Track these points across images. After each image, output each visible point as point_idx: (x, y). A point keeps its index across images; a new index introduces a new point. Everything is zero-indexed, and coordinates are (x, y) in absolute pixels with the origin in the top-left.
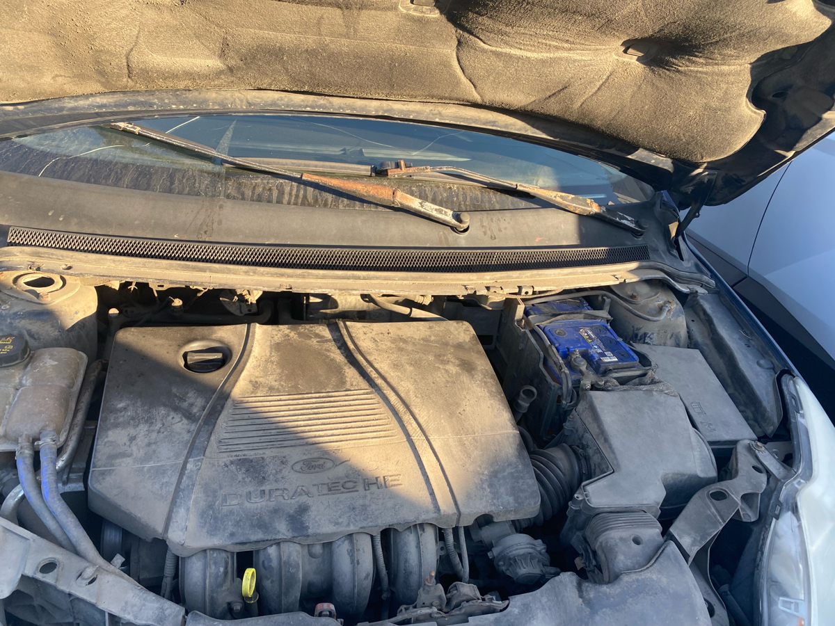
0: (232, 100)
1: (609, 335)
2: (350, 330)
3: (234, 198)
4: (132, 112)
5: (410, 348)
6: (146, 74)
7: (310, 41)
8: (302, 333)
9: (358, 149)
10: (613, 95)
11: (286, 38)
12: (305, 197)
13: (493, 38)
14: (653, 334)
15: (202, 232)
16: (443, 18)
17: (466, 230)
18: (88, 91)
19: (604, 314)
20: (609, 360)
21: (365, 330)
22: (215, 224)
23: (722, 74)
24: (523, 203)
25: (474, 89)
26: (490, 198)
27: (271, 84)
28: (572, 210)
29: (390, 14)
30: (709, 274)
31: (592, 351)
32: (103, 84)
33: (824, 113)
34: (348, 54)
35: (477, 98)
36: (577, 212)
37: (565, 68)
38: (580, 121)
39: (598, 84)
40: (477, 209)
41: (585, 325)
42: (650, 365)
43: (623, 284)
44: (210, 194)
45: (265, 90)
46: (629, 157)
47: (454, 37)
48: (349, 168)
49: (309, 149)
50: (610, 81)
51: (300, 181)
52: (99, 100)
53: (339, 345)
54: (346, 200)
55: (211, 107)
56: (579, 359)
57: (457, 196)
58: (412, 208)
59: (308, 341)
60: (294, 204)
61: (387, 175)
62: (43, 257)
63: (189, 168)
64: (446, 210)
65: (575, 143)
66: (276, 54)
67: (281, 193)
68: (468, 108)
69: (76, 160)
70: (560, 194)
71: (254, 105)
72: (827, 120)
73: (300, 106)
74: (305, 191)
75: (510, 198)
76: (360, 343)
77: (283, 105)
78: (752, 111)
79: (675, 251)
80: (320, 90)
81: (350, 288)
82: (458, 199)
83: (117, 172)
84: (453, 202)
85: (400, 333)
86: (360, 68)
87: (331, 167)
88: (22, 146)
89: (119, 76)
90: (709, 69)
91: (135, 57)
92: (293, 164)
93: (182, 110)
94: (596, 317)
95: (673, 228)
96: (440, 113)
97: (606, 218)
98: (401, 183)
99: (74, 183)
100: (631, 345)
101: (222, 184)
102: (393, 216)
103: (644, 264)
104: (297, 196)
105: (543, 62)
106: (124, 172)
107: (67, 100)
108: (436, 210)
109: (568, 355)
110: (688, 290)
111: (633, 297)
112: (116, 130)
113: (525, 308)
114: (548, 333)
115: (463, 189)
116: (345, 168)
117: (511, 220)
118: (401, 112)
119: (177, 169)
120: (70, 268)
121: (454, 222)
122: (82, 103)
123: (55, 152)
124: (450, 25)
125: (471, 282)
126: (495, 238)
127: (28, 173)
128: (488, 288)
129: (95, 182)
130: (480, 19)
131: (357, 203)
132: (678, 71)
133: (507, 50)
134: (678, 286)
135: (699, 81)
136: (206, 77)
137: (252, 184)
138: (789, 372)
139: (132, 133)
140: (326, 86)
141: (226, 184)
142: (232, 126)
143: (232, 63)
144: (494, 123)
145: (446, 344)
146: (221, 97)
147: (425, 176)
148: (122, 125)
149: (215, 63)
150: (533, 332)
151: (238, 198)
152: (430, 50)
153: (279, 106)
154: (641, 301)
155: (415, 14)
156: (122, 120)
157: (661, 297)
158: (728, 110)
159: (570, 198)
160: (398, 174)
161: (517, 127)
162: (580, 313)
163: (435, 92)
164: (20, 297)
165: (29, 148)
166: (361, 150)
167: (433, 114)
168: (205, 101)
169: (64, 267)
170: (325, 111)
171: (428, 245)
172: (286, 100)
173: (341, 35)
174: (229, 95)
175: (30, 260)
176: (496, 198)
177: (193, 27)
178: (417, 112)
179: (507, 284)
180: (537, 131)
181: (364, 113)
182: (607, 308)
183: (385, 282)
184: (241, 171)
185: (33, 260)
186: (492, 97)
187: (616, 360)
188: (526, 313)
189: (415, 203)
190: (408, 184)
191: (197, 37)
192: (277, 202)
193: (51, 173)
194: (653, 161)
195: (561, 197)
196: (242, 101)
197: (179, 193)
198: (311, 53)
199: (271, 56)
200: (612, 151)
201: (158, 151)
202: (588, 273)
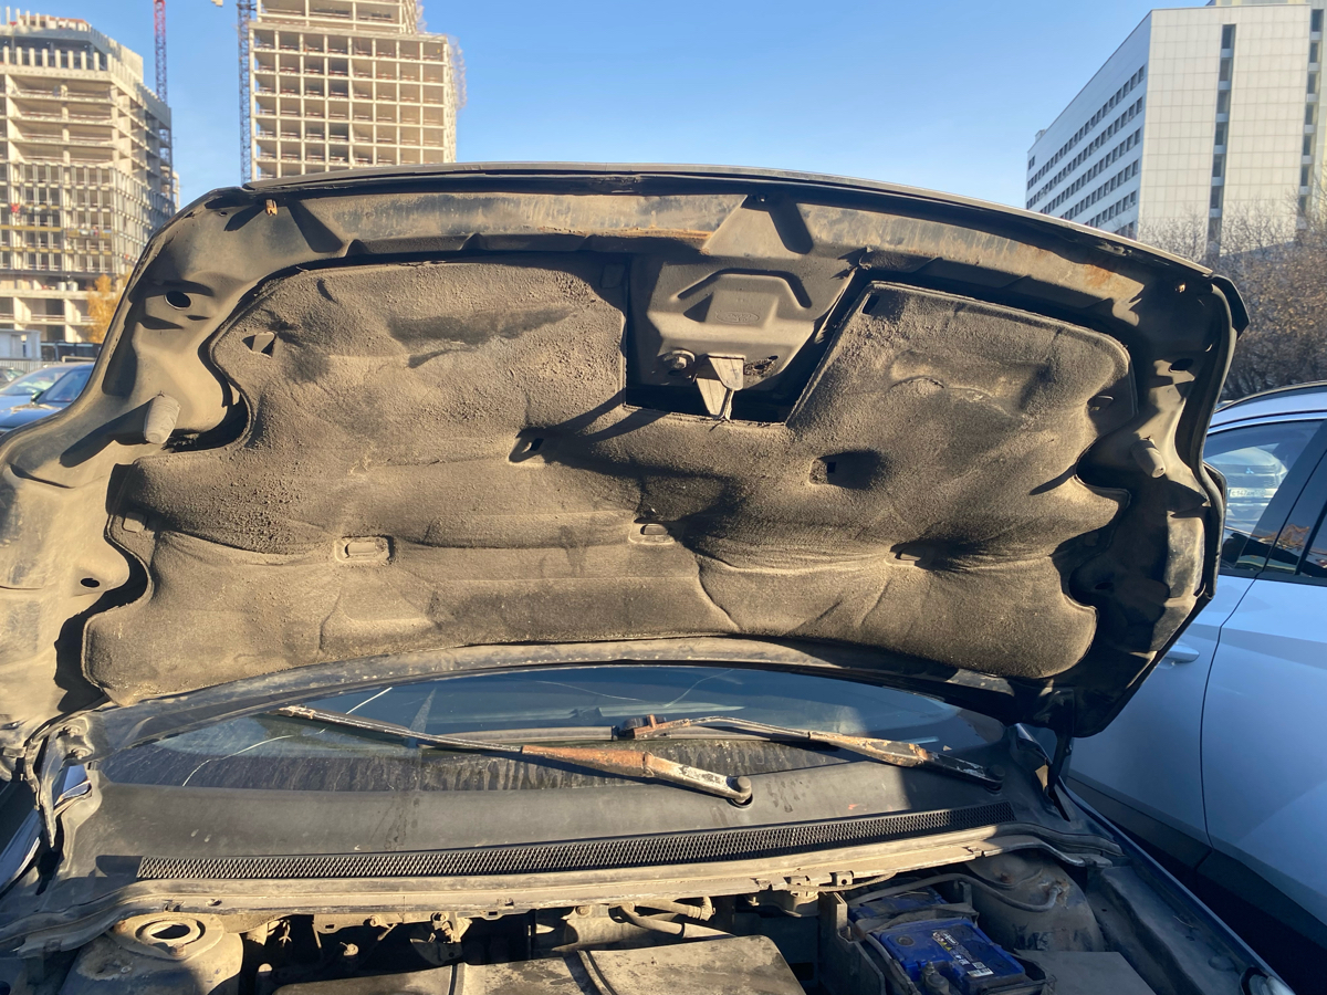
0: (437, 662)
1: (976, 938)
2: (597, 962)
3: (433, 789)
4: (313, 690)
5: (686, 981)
6: (341, 643)
7: (532, 584)
8: (529, 972)
9: (594, 708)
10: (899, 607)
11: (505, 585)
12: (526, 777)
13: (738, 559)
14: (1045, 934)
15: (392, 840)
16: (679, 544)
17: (749, 801)
18: (271, 668)
19: (965, 907)
20: (981, 974)
21: (618, 960)
22: (409, 827)
23: (1021, 570)
24: (823, 759)
25: (727, 617)
26: (776, 755)
27: (485, 638)
28: (891, 760)
29: (619, 547)
30: (1111, 836)
31: (952, 964)
32: (290, 660)
33: (1165, 601)
34: (574, 594)
35: (734, 627)
36: (899, 763)
37: (831, 582)
38: (868, 642)
39: (877, 596)
40: (759, 770)
41: (939, 928)
42: (1044, 977)
43: (981, 859)
44: (402, 787)
45: (479, 645)
46: (949, 681)
47: (695, 563)
48: (583, 733)
49: (528, 715)
50: (890, 590)
51: (519, 757)
52: (277, 680)
53: (583, 985)
54: (580, 776)
55: (410, 673)
56: (936, 977)
57: (731, 756)
58: (670, 777)
59: (539, 984)
60: (512, 789)
61: (634, 736)
62: (185, 892)
63: (374, 757)
64: (718, 775)
65: (872, 670)
66: (492, 603)
67: (495, 776)
68: (725, 640)
69: (233, 760)
70: (870, 740)
71: (464, 664)
72: (1172, 609)
73: (520, 660)
74: (526, 770)
75: (805, 752)
76: (612, 980)
77: (499, 660)
78: (1078, 608)
79: (1053, 807)
80: (545, 637)
81: (594, 895)
82: (732, 760)
83: (282, 771)
84: (726, 765)
85: (670, 961)
86: (590, 607)
87: (560, 734)
88: (165, 750)
89: (310, 648)
90: (1003, 566)
91: (331, 625)
92: (510, 736)
93: (376, 680)
94: (954, 914)
95: (1043, 775)
96: (692, 650)
97: (942, 768)
98: (655, 744)
99: (228, 790)
100: (1015, 953)
101: (417, 773)
102: (645, 790)
103: (1007, 827)
104: (516, 778)
105: (803, 578)
106: (291, 769)
107: (240, 683)
108: (703, 776)
109: (921, 972)
110: (1081, 862)
111: (1003, 879)
112: (286, 717)
113: (849, 909)
114: (887, 943)
115: (738, 745)
116: (578, 734)
117: (809, 782)
118: (644, 653)
119: (359, 759)
120: (218, 903)
121: (730, 790)
122: (257, 685)
123: (205, 752)
124: (687, 550)
125: (763, 873)
126: (791, 810)
127: (169, 784)
128: (788, 880)
129: (254, 787)
130: (720, 542)
131: (596, 778)
132: (968, 572)
133: (758, 570)
134: (1065, 857)
135: (997, 581)
136: (409, 638)
137: (456, 768)
138: (1258, 971)
139: (305, 718)
140: (551, 632)
141: (423, 772)
142: (430, 697)
143: (440, 618)
144: (761, 655)
145: (739, 971)
146: (423, 660)
147: (684, 733)
148: (293, 709)
149: (421, 621)
150: (866, 944)
151: (438, 789)
152: (669, 579)
153: (495, 663)
154: (1016, 883)
155: (647, 544)
156: (294, 704)
157: (1045, 876)
158: (1046, 610)
159: (885, 745)
160: (648, 734)
161: (793, 657)
162: (930, 909)
163: (681, 625)
164: (146, 953)
165: (173, 752)
166: (598, 709)
167: (684, 652)
168: (405, 667)
169: (211, 902)
170: (550, 662)
171: (698, 828)
172: (503, 654)
173: (566, 575)
174: (433, 656)
175: (167, 898)
176: (783, 754)
177: (400, 586)
178: (663, 651)
179: (816, 872)
180: (819, 660)
181: (598, 659)
182: (969, 899)
183: (641, 883)
184: (442, 753)
185: (170, 898)
186: (751, 624)
187: (991, 973)
188: (852, 916)
189: (674, 770)
190: (661, 745)
191: (404, 595)
192: (490, 789)
193: (200, 780)
194: (983, 684)
195: (873, 744)
196: (448, 662)
197: (361, 790)
198: (534, 598)
199: (486, 606)
200: (924, 676)
201: (336, 737)
202: (927, 846)
